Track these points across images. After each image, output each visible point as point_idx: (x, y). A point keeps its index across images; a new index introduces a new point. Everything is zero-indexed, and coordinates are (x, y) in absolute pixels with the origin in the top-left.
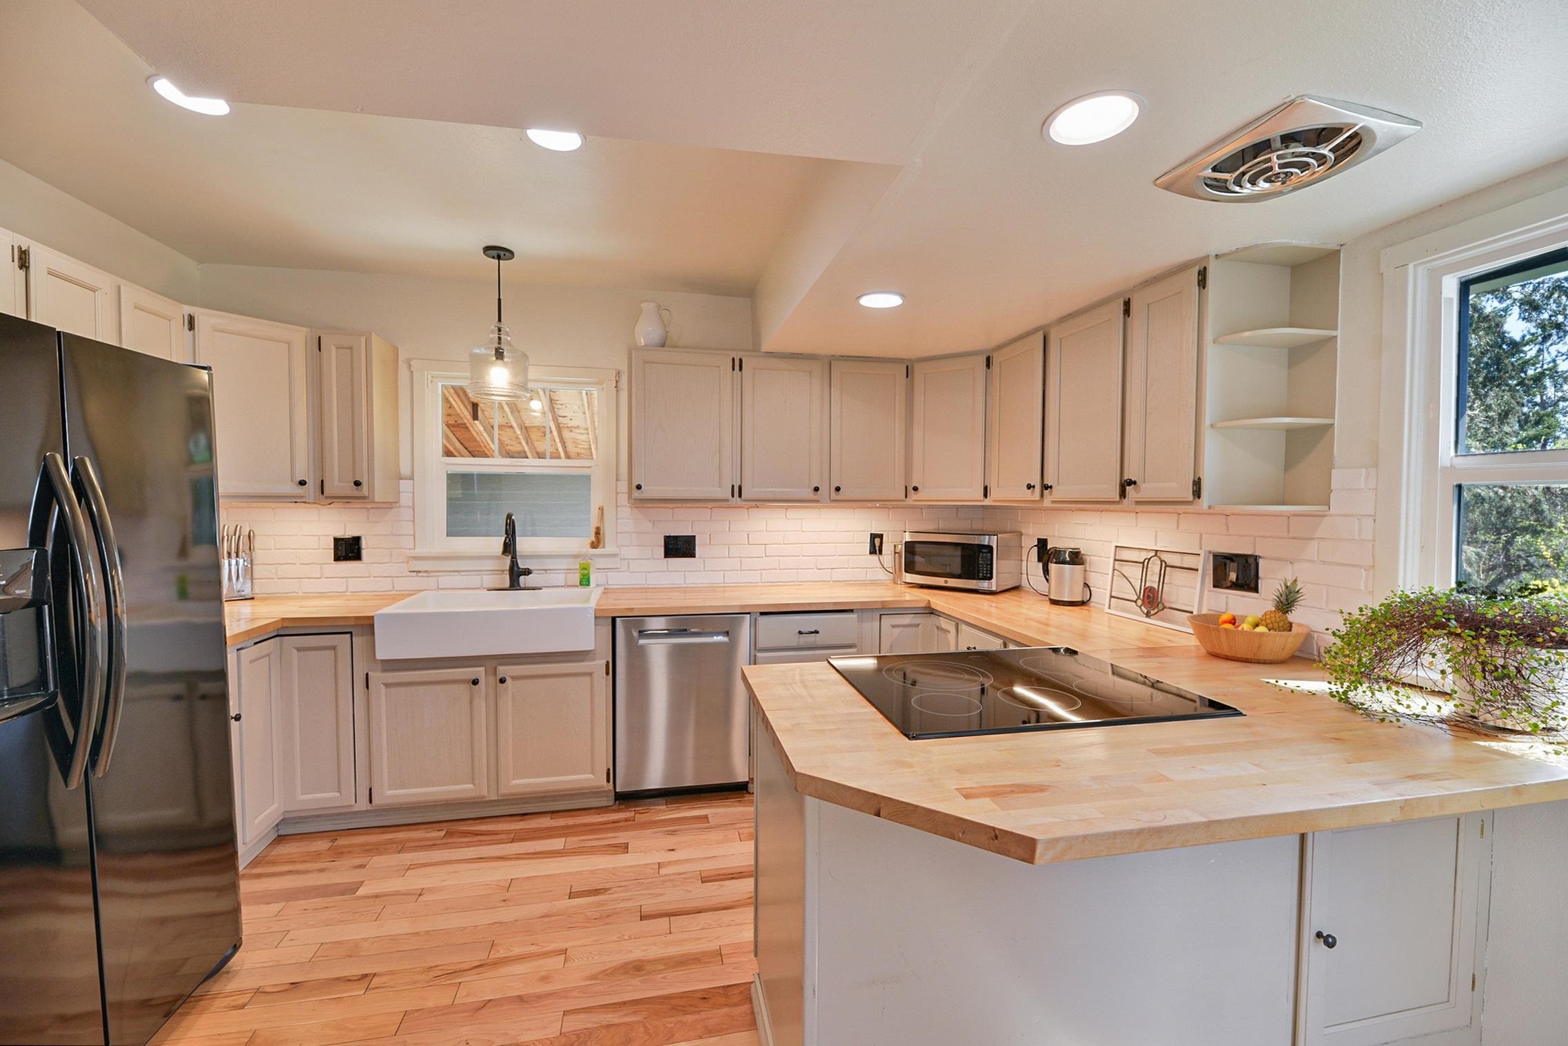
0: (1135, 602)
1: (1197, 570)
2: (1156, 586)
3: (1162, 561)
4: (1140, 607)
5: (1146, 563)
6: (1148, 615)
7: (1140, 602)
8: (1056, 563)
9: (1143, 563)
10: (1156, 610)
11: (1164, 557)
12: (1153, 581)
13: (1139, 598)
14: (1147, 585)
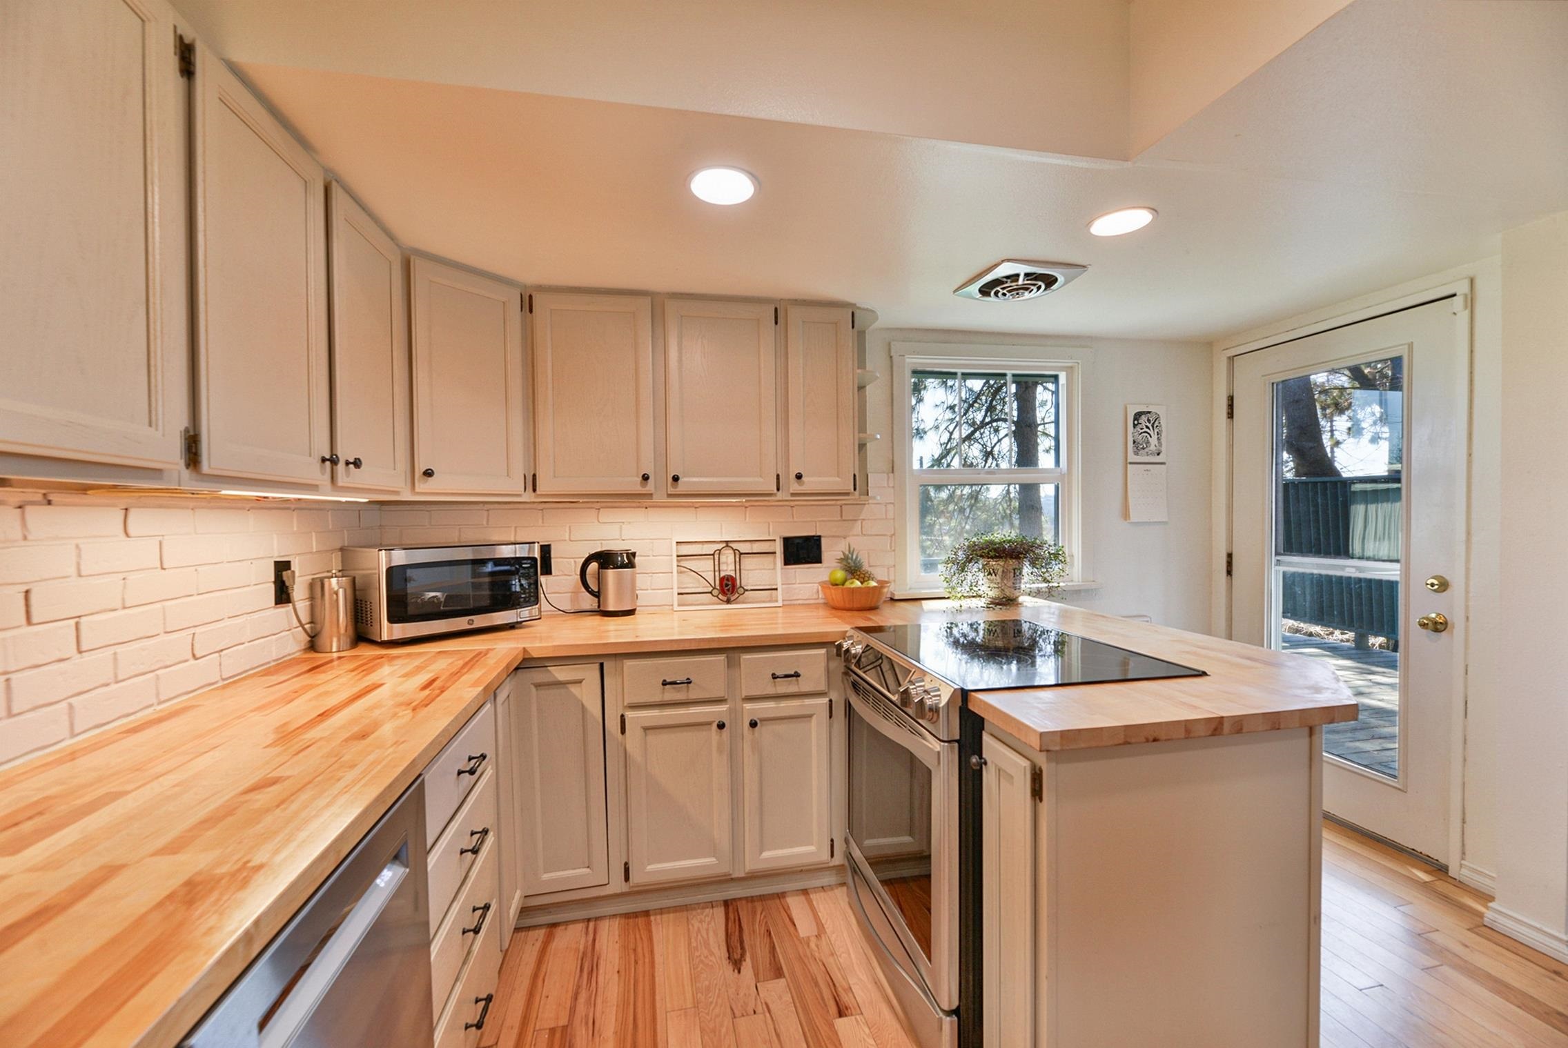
0: (711, 593)
1: (775, 553)
2: (733, 574)
3: (734, 550)
4: (717, 597)
5: (716, 557)
6: (728, 602)
7: (715, 592)
8: (614, 568)
9: (713, 555)
10: (737, 595)
11: (735, 546)
12: (728, 569)
13: (714, 588)
14: (722, 576)
